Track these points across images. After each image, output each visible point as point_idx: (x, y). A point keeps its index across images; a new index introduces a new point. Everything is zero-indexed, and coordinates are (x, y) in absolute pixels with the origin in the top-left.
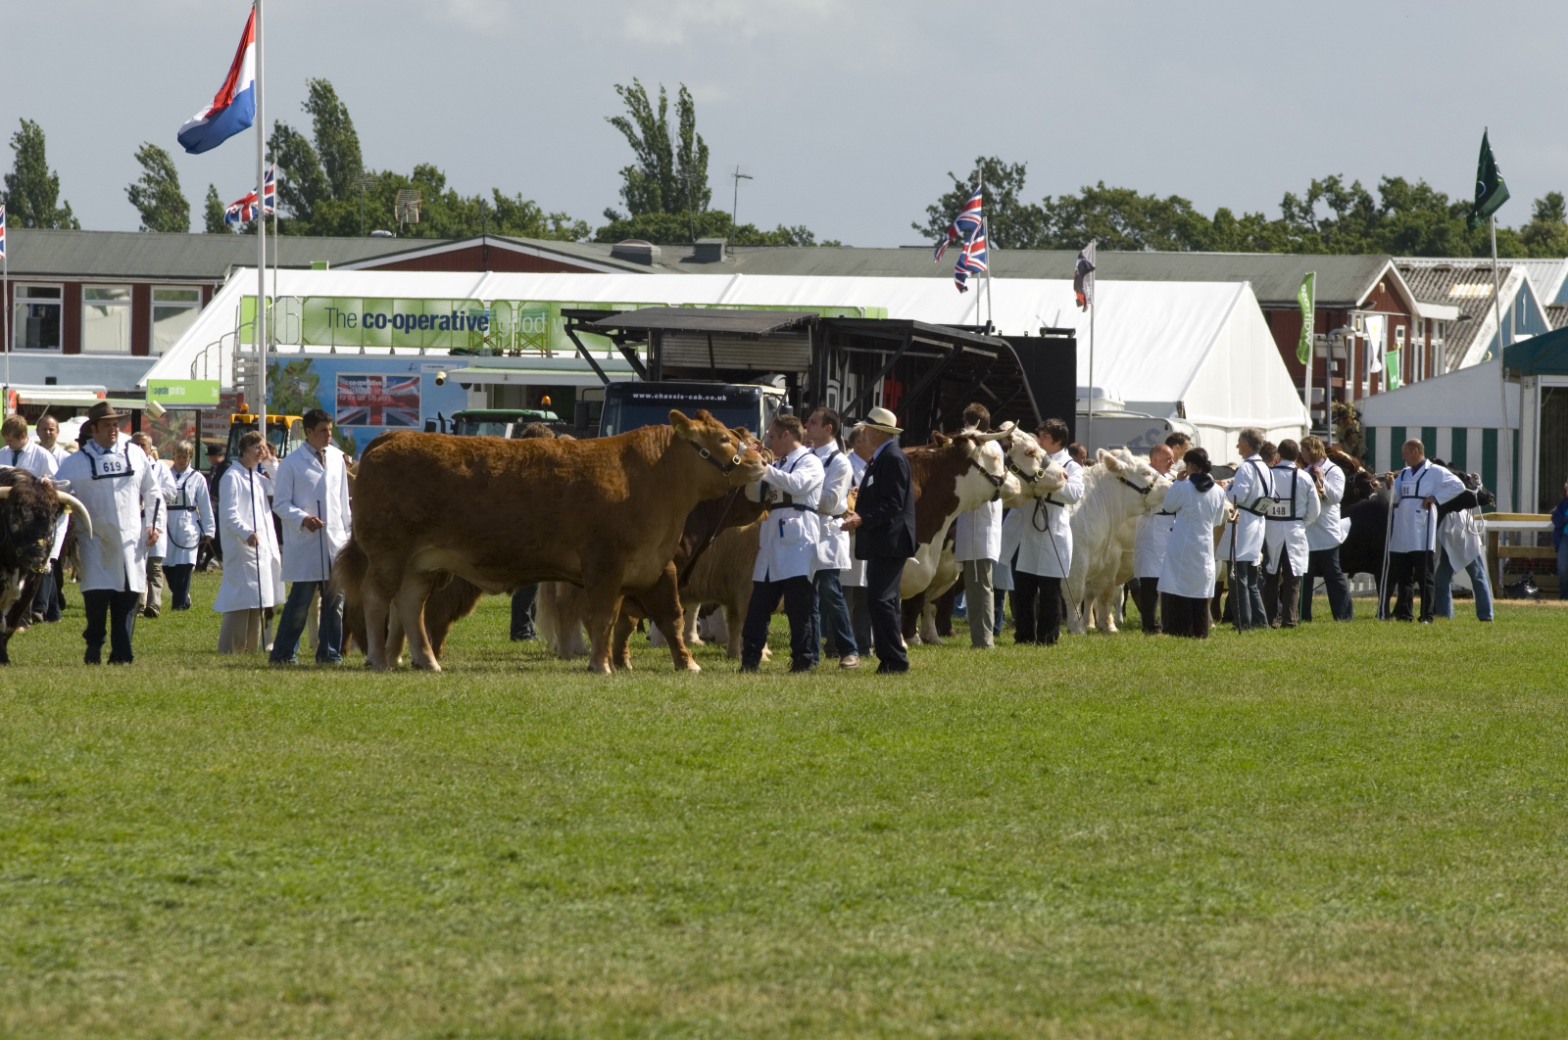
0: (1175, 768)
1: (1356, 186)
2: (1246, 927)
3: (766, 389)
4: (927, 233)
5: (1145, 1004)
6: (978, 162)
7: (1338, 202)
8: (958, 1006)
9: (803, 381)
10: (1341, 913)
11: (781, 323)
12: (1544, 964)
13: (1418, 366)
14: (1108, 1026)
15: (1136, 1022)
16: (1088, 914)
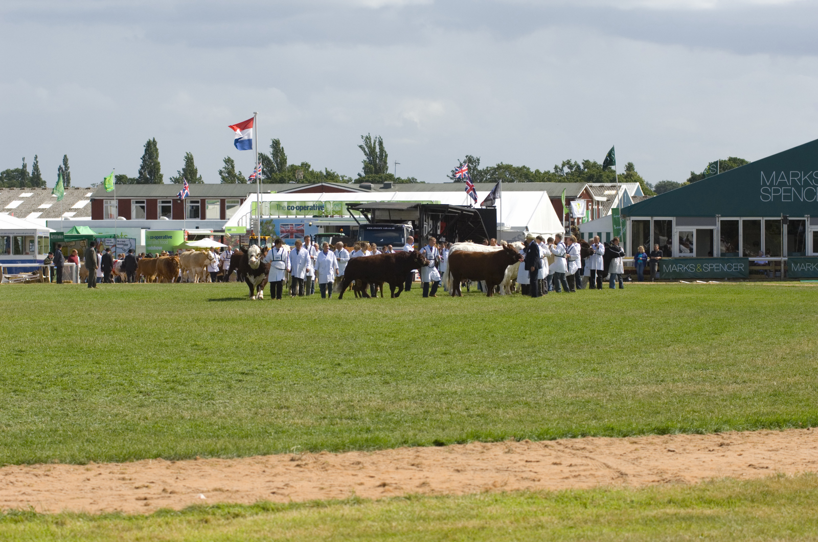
0: (531, 334)
1: (576, 162)
2: (555, 380)
3: (406, 225)
4: (451, 178)
5: (527, 404)
6: (466, 157)
7: (571, 167)
8: (472, 406)
9: (417, 223)
10: (582, 376)
11: (410, 206)
12: (641, 389)
13: (595, 215)
14: (516, 410)
15: (524, 409)
16: (508, 378)
